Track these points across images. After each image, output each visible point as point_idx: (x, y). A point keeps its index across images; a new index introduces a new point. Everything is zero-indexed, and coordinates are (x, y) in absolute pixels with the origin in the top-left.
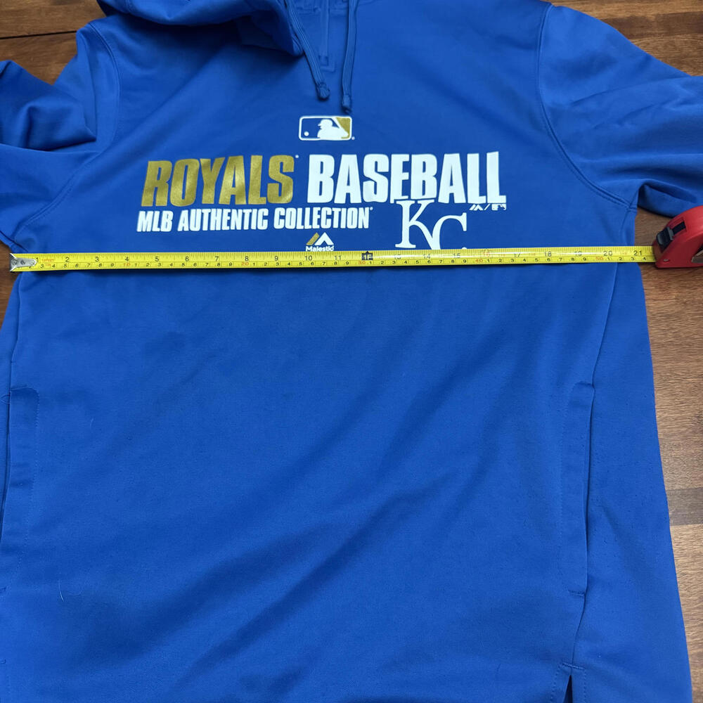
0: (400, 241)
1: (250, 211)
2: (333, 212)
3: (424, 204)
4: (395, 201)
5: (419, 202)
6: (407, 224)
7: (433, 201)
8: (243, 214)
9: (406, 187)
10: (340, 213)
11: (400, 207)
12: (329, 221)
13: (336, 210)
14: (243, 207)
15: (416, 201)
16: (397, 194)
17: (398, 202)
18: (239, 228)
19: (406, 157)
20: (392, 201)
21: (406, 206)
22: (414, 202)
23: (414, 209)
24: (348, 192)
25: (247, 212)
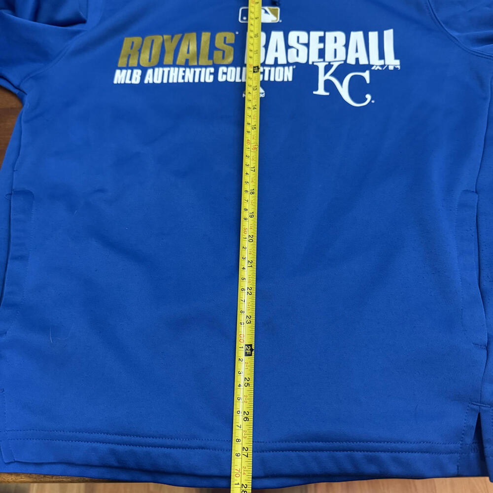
0: (317, 89)
1: (200, 69)
2: (264, 70)
3: (336, 65)
4: (313, 62)
5: (331, 63)
6: (322, 78)
7: (343, 62)
8: (195, 72)
9: (322, 53)
10: (270, 71)
11: (317, 67)
12: (262, 76)
13: (267, 69)
14: (194, 67)
15: (329, 62)
16: (314, 58)
17: (315, 64)
18: (191, 81)
19: (321, 34)
20: (310, 63)
21: (321, 66)
22: (327, 63)
23: (328, 68)
24: (276, 57)
25: (198, 70)
